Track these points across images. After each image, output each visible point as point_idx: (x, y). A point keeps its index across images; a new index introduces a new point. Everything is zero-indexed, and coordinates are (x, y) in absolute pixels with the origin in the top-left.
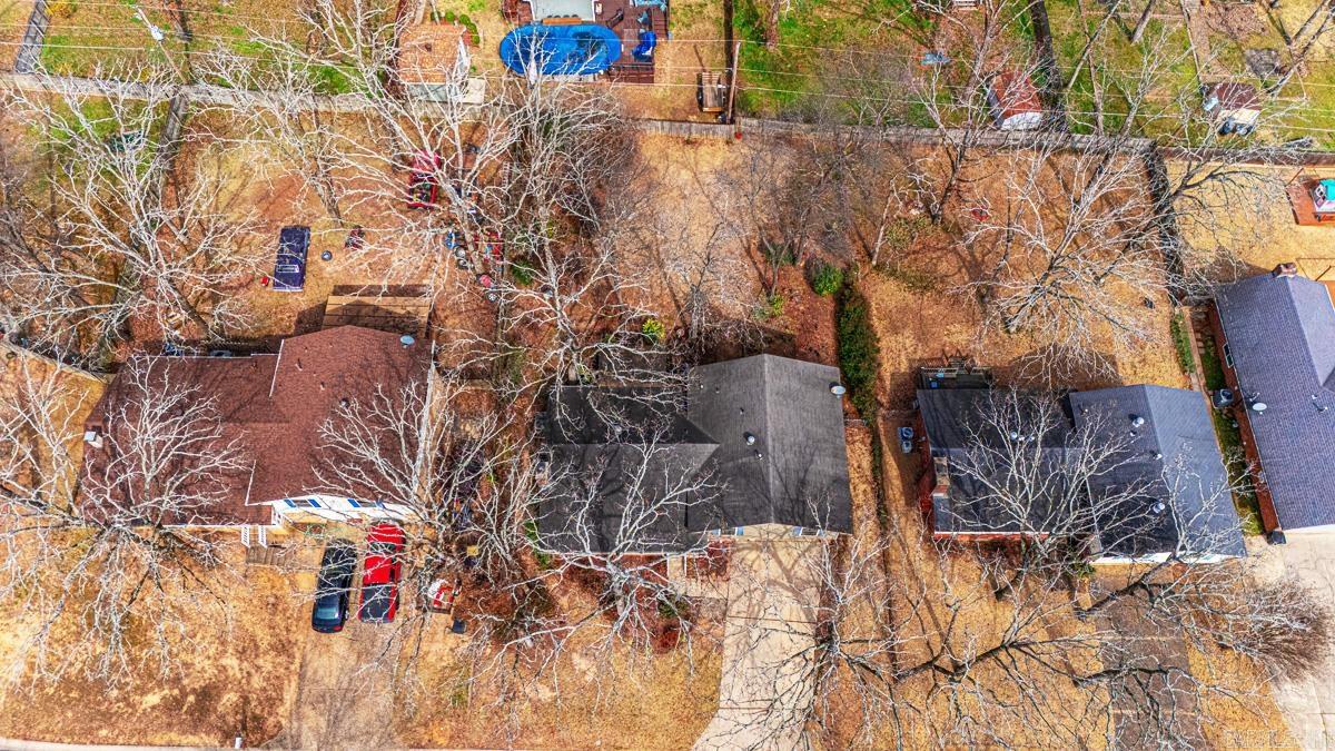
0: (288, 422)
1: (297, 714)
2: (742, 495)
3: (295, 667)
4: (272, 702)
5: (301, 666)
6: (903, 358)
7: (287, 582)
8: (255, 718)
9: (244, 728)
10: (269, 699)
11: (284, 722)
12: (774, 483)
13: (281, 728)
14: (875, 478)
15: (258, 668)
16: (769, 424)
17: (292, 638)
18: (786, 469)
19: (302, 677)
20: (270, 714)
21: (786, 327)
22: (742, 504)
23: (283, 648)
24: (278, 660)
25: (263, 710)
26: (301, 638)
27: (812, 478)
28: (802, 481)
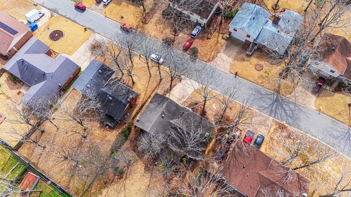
0: (258, 173)
1: (272, 125)
2: (172, 108)
3: (270, 134)
4: (276, 129)
5: (269, 133)
6: (113, 134)
7: (267, 151)
8: (280, 128)
9: (282, 127)
10: (277, 130)
11: (275, 125)
12: (165, 105)
13: (275, 124)
14: (139, 112)
15: (277, 137)
16: (158, 116)
17: (269, 140)
18: (160, 107)
19: (269, 131)
20: (277, 128)
21: (132, 153)
22: (173, 106)
23: (271, 139)
24: (273, 137)
25: (278, 129)
26: (267, 138)
27: (157, 104)
28: (159, 104)
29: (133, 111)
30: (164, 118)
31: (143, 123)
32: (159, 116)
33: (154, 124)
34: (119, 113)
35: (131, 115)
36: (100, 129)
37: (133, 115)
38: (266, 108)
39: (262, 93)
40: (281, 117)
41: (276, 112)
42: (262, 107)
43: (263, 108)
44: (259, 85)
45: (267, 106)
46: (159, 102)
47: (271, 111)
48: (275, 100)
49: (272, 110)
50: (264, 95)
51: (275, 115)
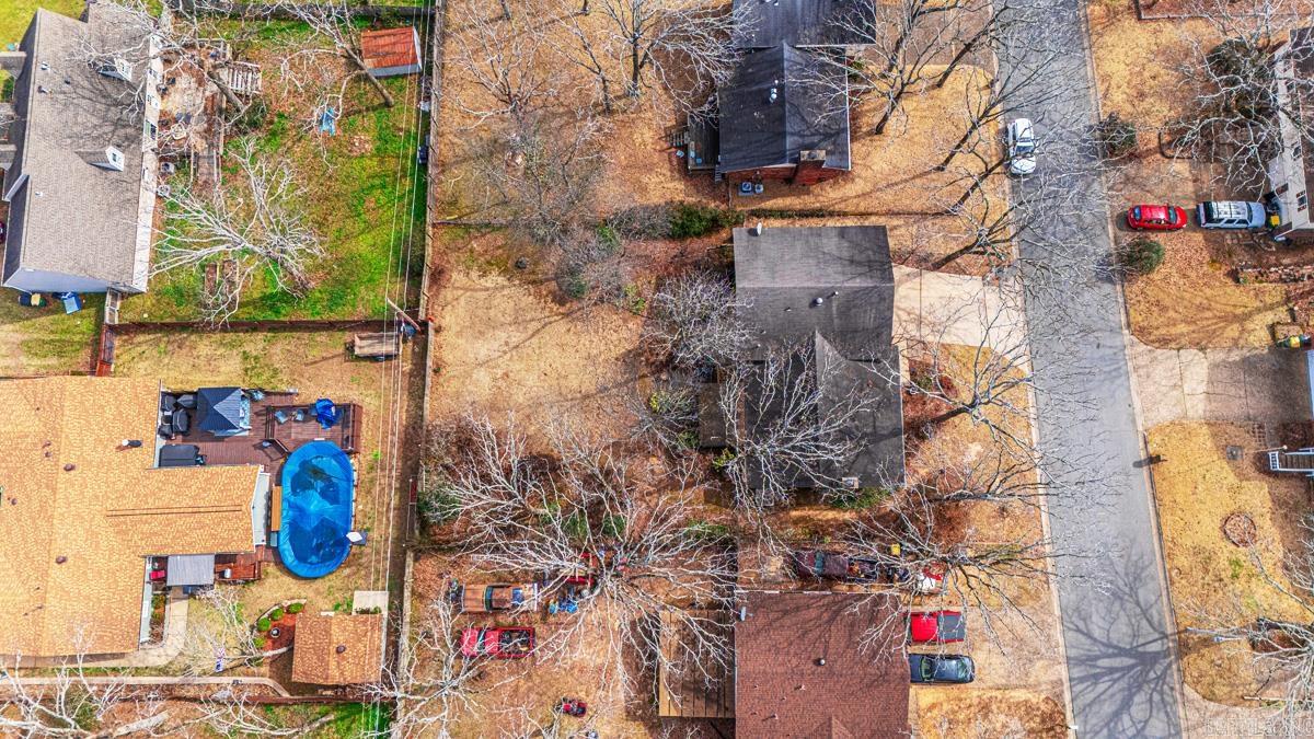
0: (830, 719)
1: (1035, 687)
2: (865, 311)
3: (998, 694)
4: (1029, 708)
5: (999, 689)
6: (671, 185)
7: (929, 714)
8: (1043, 721)
9: (1052, 729)
10: (1028, 713)
11: (1043, 696)
12: (858, 283)
13: (1047, 698)
14: (790, 217)
15: (1004, 726)
16: (806, 285)
17: (976, 701)
18: (844, 273)
19: (1006, 688)
20: (1038, 709)
21: (649, 282)
22: (874, 311)
23: (985, 709)
24: (996, 711)
25: (1035, 715)
26: (975, 693)
27: (846, 254)
28: (852, 262)
29: (783, 196)
30: (813, 311)
31: (754, 254)
32: (808, 288)
33: (772, 290)
34: (744, 157)
35: (762, 198)
36: (660, 139)
37: (769, 204)
38: (1088, 635)
39: (1141, 593)
40: (1090, 705)
41: (1096, 678)
42: (1084, 620)
43: (1081, 625)
44: (1168, 566)
45: (1097, 633)
46: (857, 258)
47: (1090, 660)
48: (1145, 653)
49: (1097, 658)
50: (1138, 604)
51: (1081, 680)
